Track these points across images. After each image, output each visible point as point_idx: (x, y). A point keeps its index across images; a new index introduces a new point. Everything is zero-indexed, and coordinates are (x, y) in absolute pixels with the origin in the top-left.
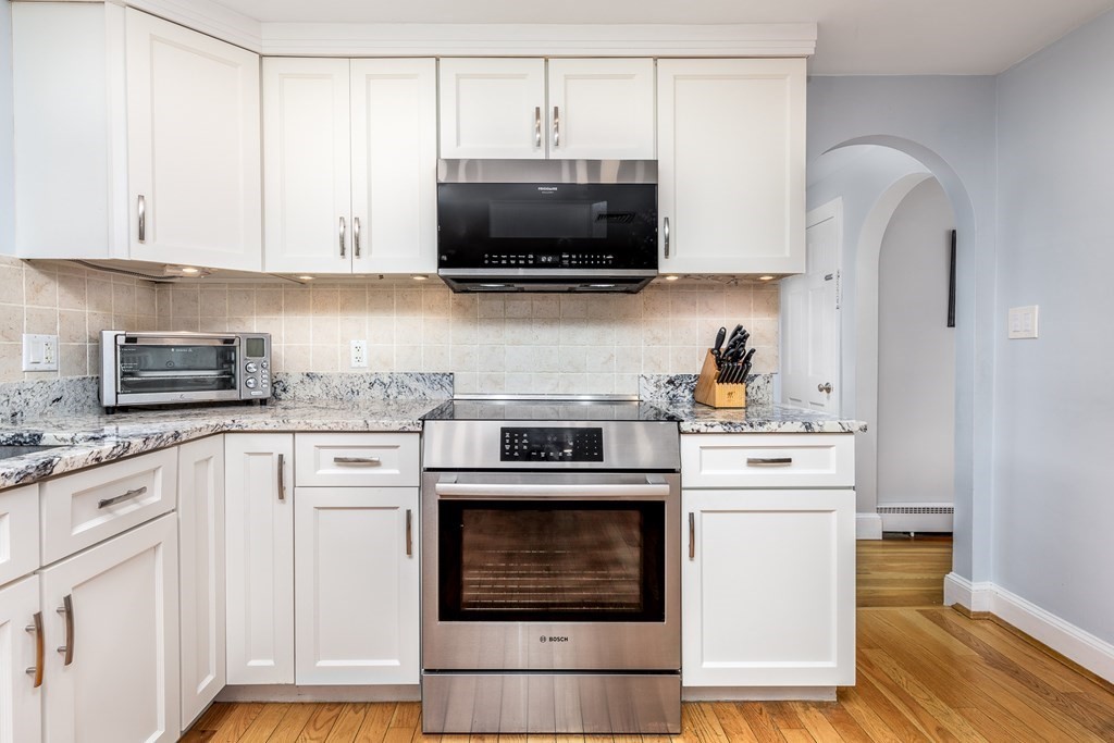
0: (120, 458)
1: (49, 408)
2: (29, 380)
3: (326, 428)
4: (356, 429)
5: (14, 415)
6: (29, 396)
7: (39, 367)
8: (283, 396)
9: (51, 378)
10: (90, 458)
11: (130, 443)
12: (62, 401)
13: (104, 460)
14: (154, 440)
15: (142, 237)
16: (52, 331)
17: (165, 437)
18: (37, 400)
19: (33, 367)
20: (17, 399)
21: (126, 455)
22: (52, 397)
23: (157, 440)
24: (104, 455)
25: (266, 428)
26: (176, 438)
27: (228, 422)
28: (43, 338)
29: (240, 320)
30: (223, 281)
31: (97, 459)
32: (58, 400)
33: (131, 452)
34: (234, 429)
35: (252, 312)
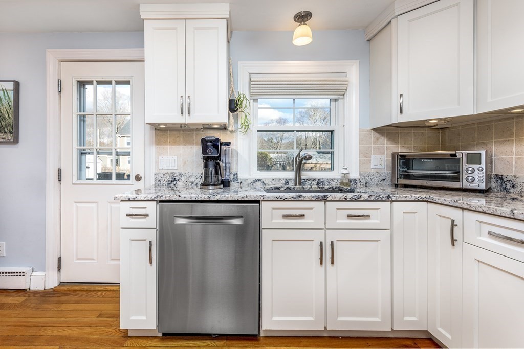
0: (356, 200)
1: (380, 182)
2: (373, 172)
3: (480, 210)
4: (503, 215)
5: (366, 183)
6: (372, 177)
7: (377, 167)
8: (512, 190)
9: (382, 171)
10: (342, 198)
11: (361, 196)
12: (386, 181)
13: (348, 200)
14: (374, 197)
15: (401, 112)
16: (383, 154)
17: (381, 196)
18: (375, 180)
19: (374, 167)
20: (367, 178)
21: (359, 200)
22: (381, 179)
23: (376, 197)
24: (348, 198)
25: (445, 203)
26: (388, 198)
27: (428, 196)
28: (379, 157)
29: (484, 143)
30: (474, 122)
31: (345, 199)
32: (384, 180)
33: (361, 199)
34: (430, 200)
35: (492, 139)
